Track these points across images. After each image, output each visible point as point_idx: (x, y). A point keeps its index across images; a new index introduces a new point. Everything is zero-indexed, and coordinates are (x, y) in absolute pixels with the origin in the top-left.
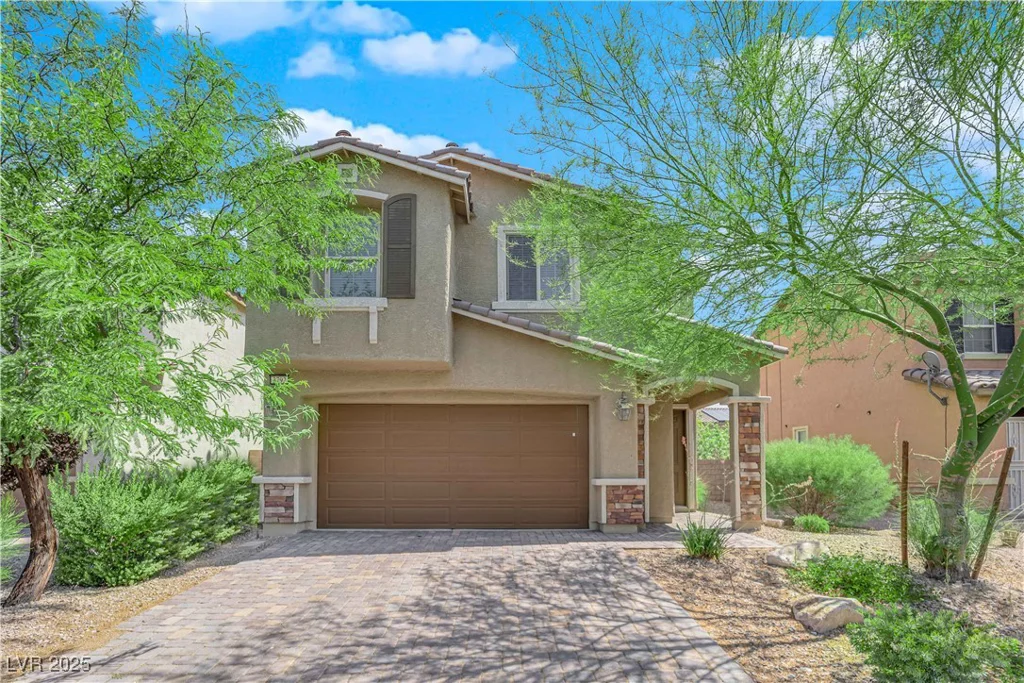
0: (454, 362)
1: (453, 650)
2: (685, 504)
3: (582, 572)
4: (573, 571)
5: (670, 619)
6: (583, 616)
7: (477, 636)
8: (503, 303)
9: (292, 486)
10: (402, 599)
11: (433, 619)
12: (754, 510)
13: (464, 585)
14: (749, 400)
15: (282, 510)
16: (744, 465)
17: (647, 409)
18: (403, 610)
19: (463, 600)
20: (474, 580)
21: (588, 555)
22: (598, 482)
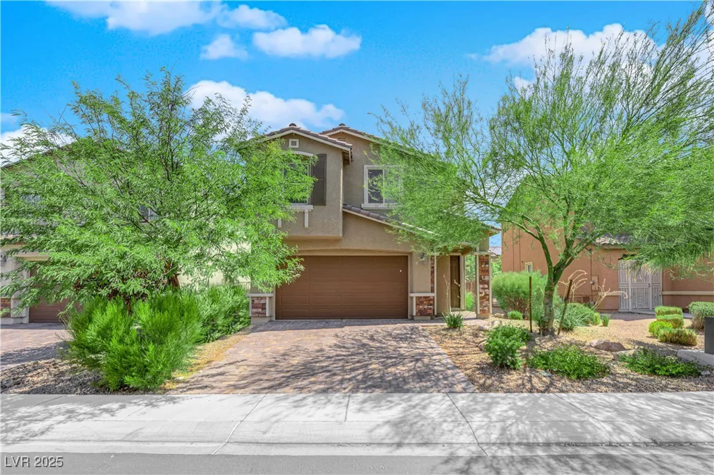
0: (343, 236)
1: (353, 357)
2: (459, 307)
3: (401, 334)
4: (398, 334)
5: (432, 348)
6: (400, 348)
7: (361, 353)
8: (366, 205)
9: (265, 298)
10: (329, 344)
11: (343, 349)
12: (486, 309)
13: (353, 339)
14: (484, 253)
15: (260, 310)
16: (481, 286)
17: (435, 258)
18: (330, 347)
19: (353, 344)
20: (357, 338)
21: (405, 328)
22: (412, 295)
